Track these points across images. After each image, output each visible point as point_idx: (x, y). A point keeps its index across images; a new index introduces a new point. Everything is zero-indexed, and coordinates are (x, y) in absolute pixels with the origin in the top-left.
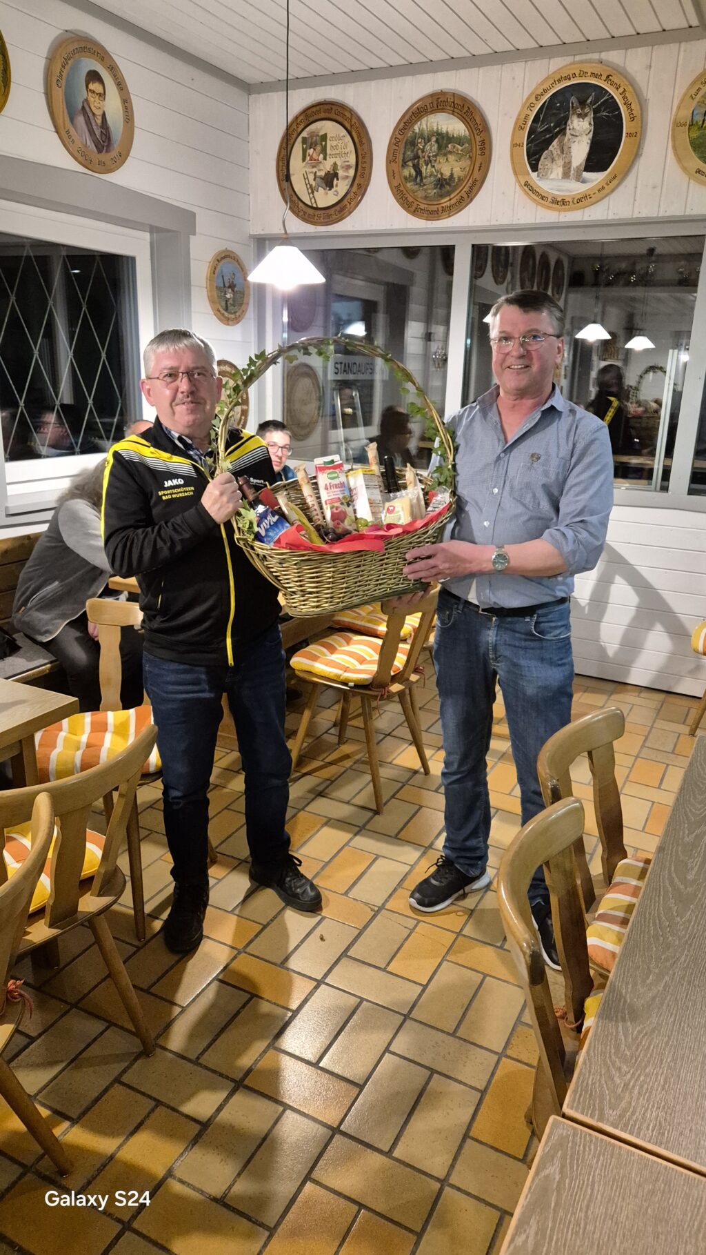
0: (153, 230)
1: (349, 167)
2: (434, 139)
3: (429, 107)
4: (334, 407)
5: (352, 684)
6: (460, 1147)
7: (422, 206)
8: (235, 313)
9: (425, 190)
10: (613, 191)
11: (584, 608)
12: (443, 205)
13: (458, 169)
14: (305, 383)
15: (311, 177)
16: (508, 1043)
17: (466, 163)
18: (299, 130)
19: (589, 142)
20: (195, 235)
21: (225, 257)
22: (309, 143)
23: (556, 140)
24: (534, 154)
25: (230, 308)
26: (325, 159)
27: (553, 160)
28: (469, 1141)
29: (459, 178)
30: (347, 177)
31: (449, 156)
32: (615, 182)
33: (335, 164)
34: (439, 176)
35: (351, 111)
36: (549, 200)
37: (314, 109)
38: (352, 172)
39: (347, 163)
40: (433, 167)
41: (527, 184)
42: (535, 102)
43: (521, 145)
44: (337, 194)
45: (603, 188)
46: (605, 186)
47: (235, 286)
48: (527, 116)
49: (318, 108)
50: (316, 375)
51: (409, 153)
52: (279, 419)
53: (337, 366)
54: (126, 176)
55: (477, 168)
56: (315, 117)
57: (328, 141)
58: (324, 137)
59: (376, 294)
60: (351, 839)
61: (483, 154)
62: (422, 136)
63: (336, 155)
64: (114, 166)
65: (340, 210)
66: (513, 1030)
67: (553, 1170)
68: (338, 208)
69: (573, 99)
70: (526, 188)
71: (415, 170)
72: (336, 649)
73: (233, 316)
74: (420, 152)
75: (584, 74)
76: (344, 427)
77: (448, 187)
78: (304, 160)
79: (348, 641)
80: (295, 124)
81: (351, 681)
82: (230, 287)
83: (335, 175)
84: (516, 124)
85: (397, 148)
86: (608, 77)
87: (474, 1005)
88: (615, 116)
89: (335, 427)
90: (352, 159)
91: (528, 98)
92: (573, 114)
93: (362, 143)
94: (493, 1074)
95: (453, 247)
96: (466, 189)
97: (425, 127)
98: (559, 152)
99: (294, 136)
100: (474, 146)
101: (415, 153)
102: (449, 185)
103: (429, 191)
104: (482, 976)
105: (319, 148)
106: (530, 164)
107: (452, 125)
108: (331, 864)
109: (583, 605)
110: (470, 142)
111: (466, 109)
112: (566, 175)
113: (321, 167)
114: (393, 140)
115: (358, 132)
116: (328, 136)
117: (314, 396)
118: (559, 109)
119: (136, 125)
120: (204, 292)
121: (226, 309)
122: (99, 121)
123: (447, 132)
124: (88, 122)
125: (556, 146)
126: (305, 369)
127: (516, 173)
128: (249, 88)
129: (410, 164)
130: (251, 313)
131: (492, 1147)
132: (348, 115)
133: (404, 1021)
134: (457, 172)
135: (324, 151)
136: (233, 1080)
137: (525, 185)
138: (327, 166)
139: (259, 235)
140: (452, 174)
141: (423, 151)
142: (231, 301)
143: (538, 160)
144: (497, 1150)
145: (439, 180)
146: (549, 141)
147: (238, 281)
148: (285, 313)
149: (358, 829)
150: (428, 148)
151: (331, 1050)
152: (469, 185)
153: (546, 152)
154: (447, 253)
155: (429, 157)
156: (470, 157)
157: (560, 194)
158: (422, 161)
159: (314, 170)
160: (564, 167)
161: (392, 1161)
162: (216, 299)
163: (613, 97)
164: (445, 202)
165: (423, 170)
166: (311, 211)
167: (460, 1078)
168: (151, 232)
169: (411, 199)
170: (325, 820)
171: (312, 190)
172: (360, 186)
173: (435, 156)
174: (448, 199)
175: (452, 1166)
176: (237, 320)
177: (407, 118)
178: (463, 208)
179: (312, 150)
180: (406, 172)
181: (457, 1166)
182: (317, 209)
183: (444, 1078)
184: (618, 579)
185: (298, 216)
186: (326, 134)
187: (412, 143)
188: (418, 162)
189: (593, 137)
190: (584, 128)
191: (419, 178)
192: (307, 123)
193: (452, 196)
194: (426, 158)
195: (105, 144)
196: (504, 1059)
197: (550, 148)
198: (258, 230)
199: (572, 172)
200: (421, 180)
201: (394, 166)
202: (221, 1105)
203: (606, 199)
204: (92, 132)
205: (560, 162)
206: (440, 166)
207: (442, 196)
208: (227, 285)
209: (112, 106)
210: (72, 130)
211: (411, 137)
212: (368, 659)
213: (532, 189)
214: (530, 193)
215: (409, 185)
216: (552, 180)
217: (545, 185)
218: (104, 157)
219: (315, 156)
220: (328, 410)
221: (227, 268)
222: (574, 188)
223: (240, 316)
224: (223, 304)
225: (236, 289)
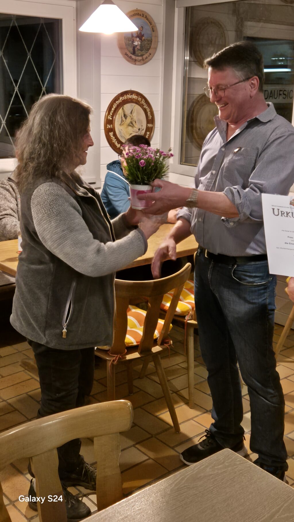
8: (142, 55)
47: (143, 36)
73: (140, 58)
120: (114, 41)
121: (134, 53)
130: (159, 55)
176: (144, 61)
223: (147, 58)
224: (131, 49)
225: (143, 38)
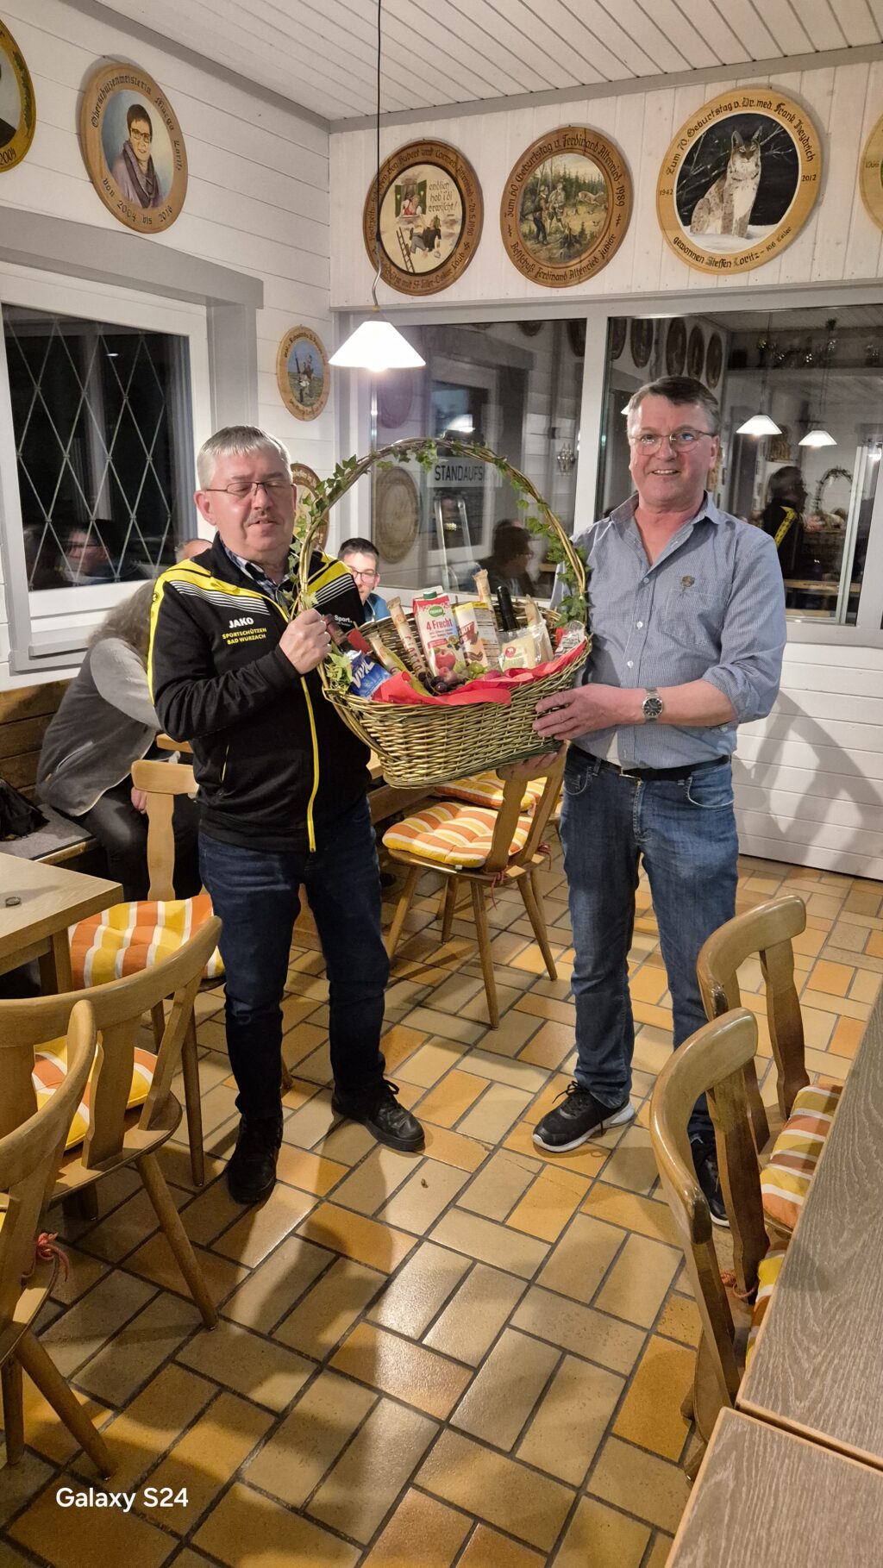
0: (210, 302)
1: (453, 222)
2: (560, 186)
3: (553, 146)
4: (434, 521)
5: (459, 867)
6: (601, 1447)
7: (545, 270)
8: (312, 405)
9: (550, 250)
10: (786, 248)
11: (750, 771)
12: (572, 268)
13: (591, 223)
14: (400, 490)
15: (407, 235)
16: (658, 1317)
17: (600, 216)
18: (392, 177)
19: (756, 187)
20: (262, 307)
21: (300, 335)
22: (404, 194)
23: (714, 186)
24: (687, 203)
25: (306, 399)
26: (424, 212)
27: (710, 211)
28: (611, 1439)
29: (592, 234)
30: (451, 235)
31: (580, 207)
32: (788, 238)
33: (436, 218)
34: (567, 232)
35: (456, 152)
36: (706, 260)
37: (410, 151)
38: (457, 229)
39: (451, 218)
40: (559, 220)
41: (677, 241)
42: (687, 138)
43: (669, 193)
44: (438, 255)
45: (773, 245)
46: (776, 242)
47: (311, 371)
48: (677, 157)
49: (415, 149)
50: (412, 482)
51: (529, 204)
52: (367, 537)
53: (438, 470)
54: (175, 237)
55: (614, 221)
56: (412, 161)
57: (428, 190)
58: (423, 186)
59: (486, 380)
60: (458, 1062)
61: (622, 204)
62: (545, 182)
63: (437, 208)
64: (162, 224)
65: (443, 276)
66: (665, 1300)
67: (726, 1475)
68: (439, 273)
69: (736, 135)
70: (676, 246)
71: (536, 225)
72: (440, 823)
73: (309, 409)
74: (542, 202)
75: (749, 103)
76: (447, 546)
77: (578, 245)
78: (397, 214)
79: (455, 814)
80: (387, 169)
81: (459, 863)
82: (305, 373)
83: (437, 233)
84: (663, 166)
85: (513, 198)
86: (779, 106)
87: (616, 1269)
88: (787, 155)
89: (435, 546)
90: (457, 213)
91: (679, 134)
92: (735, 153)
93: (470, 192)
94: (640, 1356)
95: (584, 321)
96: (601, 248)
97: (549, 171)
98: (717, 201)
99: (385, 185)
100: (610, 193)
101: (536, 203)
102: (581, 245)
103: (555, 251)
104: (624, 1233)
105: (416, 199)
106: (682, 217)
107: (583, 168)
108: (434, 1092)
109: (748, 767)
110: (605, 189)
111: (600, 148)
112: (726, 229)
113: (419, 222)
114: (509, 188)
115: (464, 178)
116: (428, 184)
117: (410, 508)
118: (718, 146)
119: (189, 172)
120: (274, 380)
121: (301, 401)
122: (144, 168)
123: (577, 177)
124: (131, 169)
125: (714, 193)
126: (399, 475)
127: (663, 228)
128: (328, 125)
129: (531, 217)
130: (331, 404)
131: (640, 1447)
132: (453, 157)
133: (528, 1288)
134: (590, 228)
135: (423, 202)
136: (315, 1360)
137: (675, 242)
138: (426, 221)
139: (342, 307)
140: (583, 230)
141: (546, 202)
142: (307, 391)
143: (691, 211)
144: (646, 1451)
145: (566, 238)
146: (706, 187)
147: (316, 365)
148: (374, 404)
149: (467, 1048)
150: (552, 197)
151: (437, 1324)
152: (604, 243)
153: (701, 200)
154: (576, 330)
155: (554, 209)
156: (606, 209)
157: (718, 253)
158: (545, 214)
159: (410, 226)
160: (724, 219)
161: (516, 1464)
162: (288, 388)
163: (785, 132)
164: (574, 264)
165: (547, 225)
166: (406, 278)
167: (597, 1359)
168: (208, 306)
169: (531, 262)
170: (426, 1036)
171: (408, 251)
172: (467, 246)
173: (562, 207)
174: (577, 260)
175: (591, 1470)
176: (314, 414)
177: (526, 160)
178: (597, 272)
179: (408, 201)
180: (525, 228)
181: (598, 1468)
182: (414, 274)
183: (578, 1360)
184: (792, 735)
185: (390, 283)
186: (425, 182)
187: (533, 191)
188: (541, 214)
189: (761, 182)
190: (749, 170)
191: (541, 236)
192: (402, 167)
193: (583, 257)
194: (551, 210)
195: (152, 197)
196: (654, 1337)
197: (706, 196)
198: (340, 302)
199: (734, 225)
200: (545, 237)
201: (510, 220)
202: (300, 1391)
203: (777, 260)
204: (135, 182)
205: (719, 213)
206: (567, 220)
207: (570, 257)
208: (302, 370)
209: (160, 149)
210: (111, 181)
211: (533, 184)
212: (480, 835)
213: (683, 247)
214: (681, 252)
215: (529, 244)
216: (709, 236)
217: (699, 242)
218: (150, 212)
219: (411, 209)
220: (427, 526)
221: (302, 349)
222: (736, 245)
223: (317, 409)
224: (297, 393)
225: (313, 375)
